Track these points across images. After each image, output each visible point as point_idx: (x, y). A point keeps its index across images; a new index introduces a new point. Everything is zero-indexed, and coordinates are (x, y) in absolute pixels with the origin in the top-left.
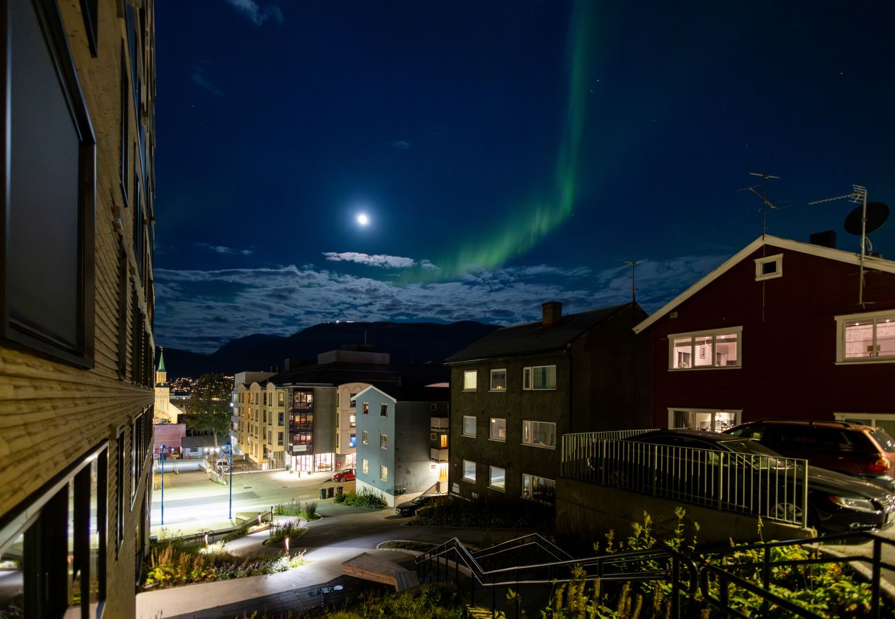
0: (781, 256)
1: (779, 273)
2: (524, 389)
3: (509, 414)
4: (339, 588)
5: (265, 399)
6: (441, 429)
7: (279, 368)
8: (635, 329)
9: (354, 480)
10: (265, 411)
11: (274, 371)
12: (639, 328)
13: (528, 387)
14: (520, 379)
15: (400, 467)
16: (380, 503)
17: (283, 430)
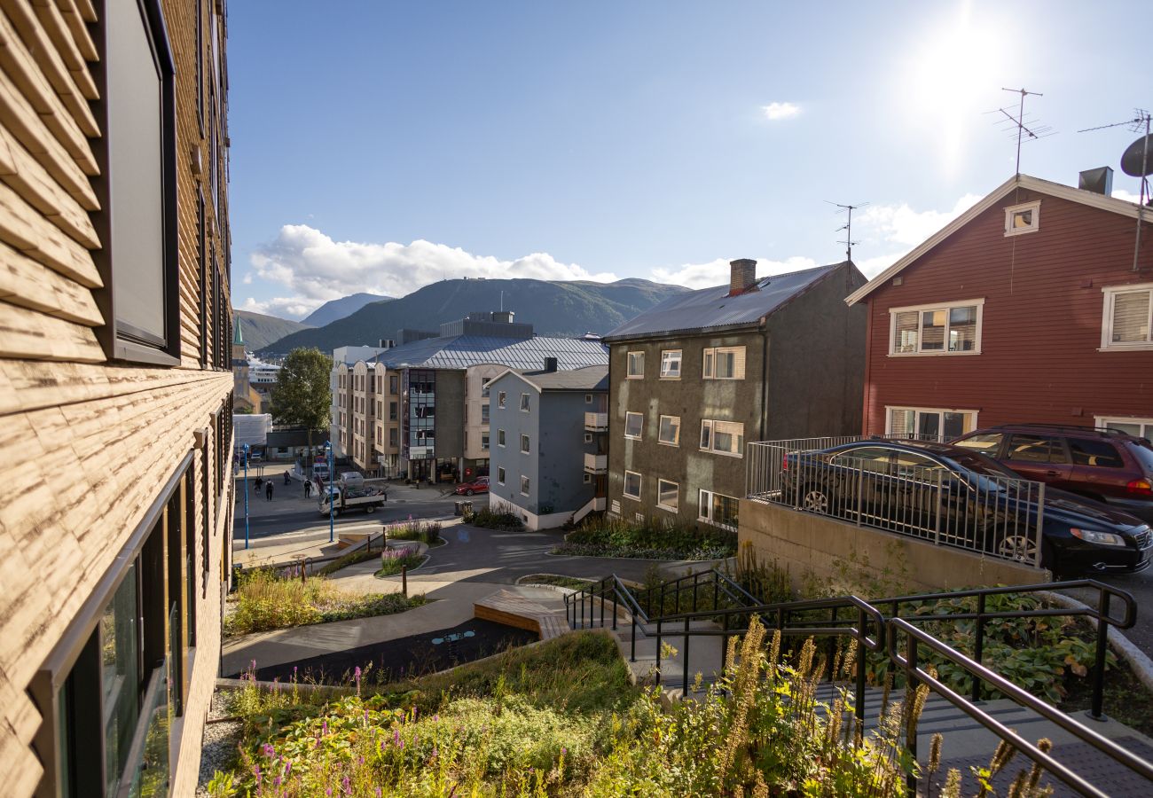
0: (1038, 204)
1: (1034, 227)
2: (704, 377)
3: (685, 410)
4: (470, 634)
5: (373, 383)
6: (599, 427)
7: (391, 342)
8: (847, 300)
9: (488, 493)
10: (373, 400)
11: (384, 346)
12: (853, 298)
13: (708, 374)
14: (699, 364)
15: (546, 478)
16: (520, 524)
17: (397, 426)
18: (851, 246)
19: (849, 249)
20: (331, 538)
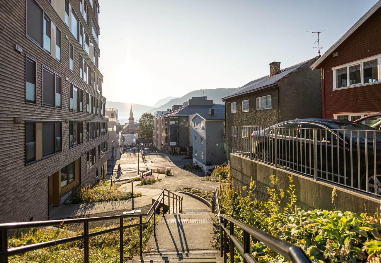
2: (257, 109)
4: (139, 211)
7: (170, 109)
8: (311, 67)
9: (192, 158)
12: (314, 66)
13: (259, 108)
14: (255, 104)
15: (209, 152)
16: (201, 169)
17: (167, 136)
18: (320, 49)
19: (319, 50)
20: (138, 172)
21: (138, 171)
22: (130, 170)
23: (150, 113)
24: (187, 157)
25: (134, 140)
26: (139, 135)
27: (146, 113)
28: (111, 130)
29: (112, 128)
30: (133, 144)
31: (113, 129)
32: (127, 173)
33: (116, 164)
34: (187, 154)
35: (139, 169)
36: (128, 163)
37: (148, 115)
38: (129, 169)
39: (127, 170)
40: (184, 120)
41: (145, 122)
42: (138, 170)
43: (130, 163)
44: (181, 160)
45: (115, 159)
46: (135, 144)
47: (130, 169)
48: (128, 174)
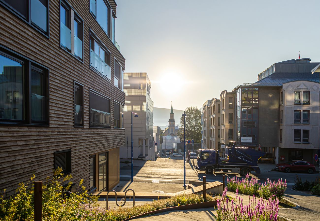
5: (219, 108)
17: (232, 128)
20: (185, 183)
21: (185, 181)
22: (167, 177)
23: (197, 107)
24: (282, 168)
25: (175, 145)
26: (180, 139)
27: (192, 107)
28: (139, 110)
29: (139, 107)
30: (173, 149)
31: (141, 108)
32: (161, 182)
33: (145, 165)
34: (274, 163)
35: (186, 177)
36: (165, 166)
37: (194, 110)
38: (165, 175)
39: (162, 177)
40: (270, 96)
41: (189, 119)
42: (183, 180)
43: (168, 166)
44: (268, 172)
45: (145, 158)
46: (175, 150)
47: (168, 175)
48: (162, 184)
